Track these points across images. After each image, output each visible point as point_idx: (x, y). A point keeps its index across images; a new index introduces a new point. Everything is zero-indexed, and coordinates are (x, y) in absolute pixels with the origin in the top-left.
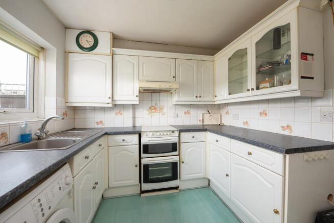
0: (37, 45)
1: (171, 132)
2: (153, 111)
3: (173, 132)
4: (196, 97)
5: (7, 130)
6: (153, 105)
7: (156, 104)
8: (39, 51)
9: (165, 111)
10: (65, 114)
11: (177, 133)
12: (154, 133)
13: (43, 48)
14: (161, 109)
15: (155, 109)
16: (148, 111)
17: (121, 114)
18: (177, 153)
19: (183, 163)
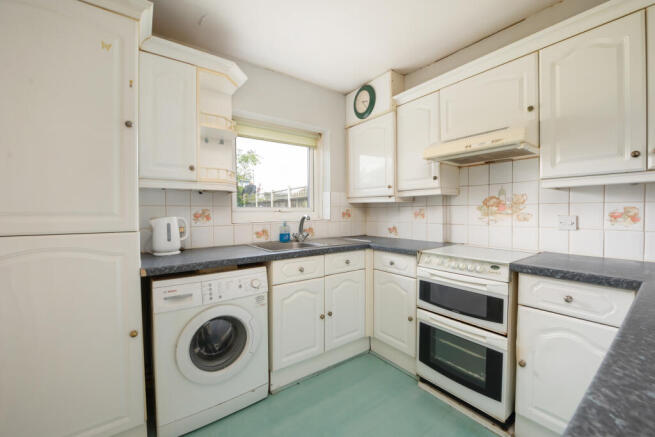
0: (314, 134)
1: (488, 268)
2: (495, 208)
3: (495, 267)
4: (636, 155)
5: (267, 228)
6: (491, 195)
7: (502, 192)
8: (316, 140)
9: (529, 208)
10: (346, 214)
11: (505, 273)
12: (446, 261)
13: (320, 134)
14: (517, 204)
15: (499, 204)
16: (480, 208)
17: (423, 216)
18: (502, 328)
19: (523, 365)
